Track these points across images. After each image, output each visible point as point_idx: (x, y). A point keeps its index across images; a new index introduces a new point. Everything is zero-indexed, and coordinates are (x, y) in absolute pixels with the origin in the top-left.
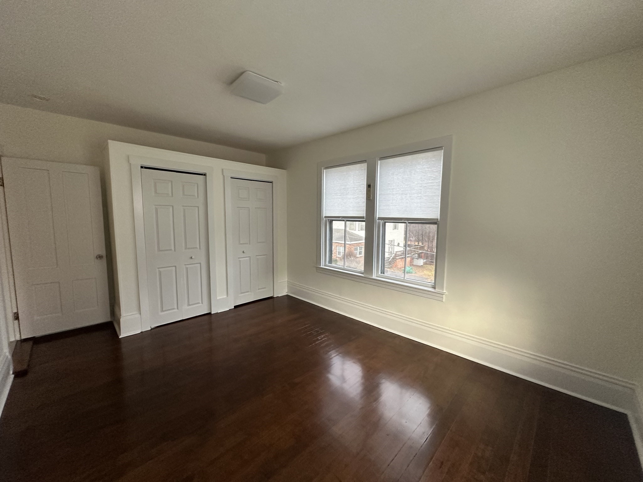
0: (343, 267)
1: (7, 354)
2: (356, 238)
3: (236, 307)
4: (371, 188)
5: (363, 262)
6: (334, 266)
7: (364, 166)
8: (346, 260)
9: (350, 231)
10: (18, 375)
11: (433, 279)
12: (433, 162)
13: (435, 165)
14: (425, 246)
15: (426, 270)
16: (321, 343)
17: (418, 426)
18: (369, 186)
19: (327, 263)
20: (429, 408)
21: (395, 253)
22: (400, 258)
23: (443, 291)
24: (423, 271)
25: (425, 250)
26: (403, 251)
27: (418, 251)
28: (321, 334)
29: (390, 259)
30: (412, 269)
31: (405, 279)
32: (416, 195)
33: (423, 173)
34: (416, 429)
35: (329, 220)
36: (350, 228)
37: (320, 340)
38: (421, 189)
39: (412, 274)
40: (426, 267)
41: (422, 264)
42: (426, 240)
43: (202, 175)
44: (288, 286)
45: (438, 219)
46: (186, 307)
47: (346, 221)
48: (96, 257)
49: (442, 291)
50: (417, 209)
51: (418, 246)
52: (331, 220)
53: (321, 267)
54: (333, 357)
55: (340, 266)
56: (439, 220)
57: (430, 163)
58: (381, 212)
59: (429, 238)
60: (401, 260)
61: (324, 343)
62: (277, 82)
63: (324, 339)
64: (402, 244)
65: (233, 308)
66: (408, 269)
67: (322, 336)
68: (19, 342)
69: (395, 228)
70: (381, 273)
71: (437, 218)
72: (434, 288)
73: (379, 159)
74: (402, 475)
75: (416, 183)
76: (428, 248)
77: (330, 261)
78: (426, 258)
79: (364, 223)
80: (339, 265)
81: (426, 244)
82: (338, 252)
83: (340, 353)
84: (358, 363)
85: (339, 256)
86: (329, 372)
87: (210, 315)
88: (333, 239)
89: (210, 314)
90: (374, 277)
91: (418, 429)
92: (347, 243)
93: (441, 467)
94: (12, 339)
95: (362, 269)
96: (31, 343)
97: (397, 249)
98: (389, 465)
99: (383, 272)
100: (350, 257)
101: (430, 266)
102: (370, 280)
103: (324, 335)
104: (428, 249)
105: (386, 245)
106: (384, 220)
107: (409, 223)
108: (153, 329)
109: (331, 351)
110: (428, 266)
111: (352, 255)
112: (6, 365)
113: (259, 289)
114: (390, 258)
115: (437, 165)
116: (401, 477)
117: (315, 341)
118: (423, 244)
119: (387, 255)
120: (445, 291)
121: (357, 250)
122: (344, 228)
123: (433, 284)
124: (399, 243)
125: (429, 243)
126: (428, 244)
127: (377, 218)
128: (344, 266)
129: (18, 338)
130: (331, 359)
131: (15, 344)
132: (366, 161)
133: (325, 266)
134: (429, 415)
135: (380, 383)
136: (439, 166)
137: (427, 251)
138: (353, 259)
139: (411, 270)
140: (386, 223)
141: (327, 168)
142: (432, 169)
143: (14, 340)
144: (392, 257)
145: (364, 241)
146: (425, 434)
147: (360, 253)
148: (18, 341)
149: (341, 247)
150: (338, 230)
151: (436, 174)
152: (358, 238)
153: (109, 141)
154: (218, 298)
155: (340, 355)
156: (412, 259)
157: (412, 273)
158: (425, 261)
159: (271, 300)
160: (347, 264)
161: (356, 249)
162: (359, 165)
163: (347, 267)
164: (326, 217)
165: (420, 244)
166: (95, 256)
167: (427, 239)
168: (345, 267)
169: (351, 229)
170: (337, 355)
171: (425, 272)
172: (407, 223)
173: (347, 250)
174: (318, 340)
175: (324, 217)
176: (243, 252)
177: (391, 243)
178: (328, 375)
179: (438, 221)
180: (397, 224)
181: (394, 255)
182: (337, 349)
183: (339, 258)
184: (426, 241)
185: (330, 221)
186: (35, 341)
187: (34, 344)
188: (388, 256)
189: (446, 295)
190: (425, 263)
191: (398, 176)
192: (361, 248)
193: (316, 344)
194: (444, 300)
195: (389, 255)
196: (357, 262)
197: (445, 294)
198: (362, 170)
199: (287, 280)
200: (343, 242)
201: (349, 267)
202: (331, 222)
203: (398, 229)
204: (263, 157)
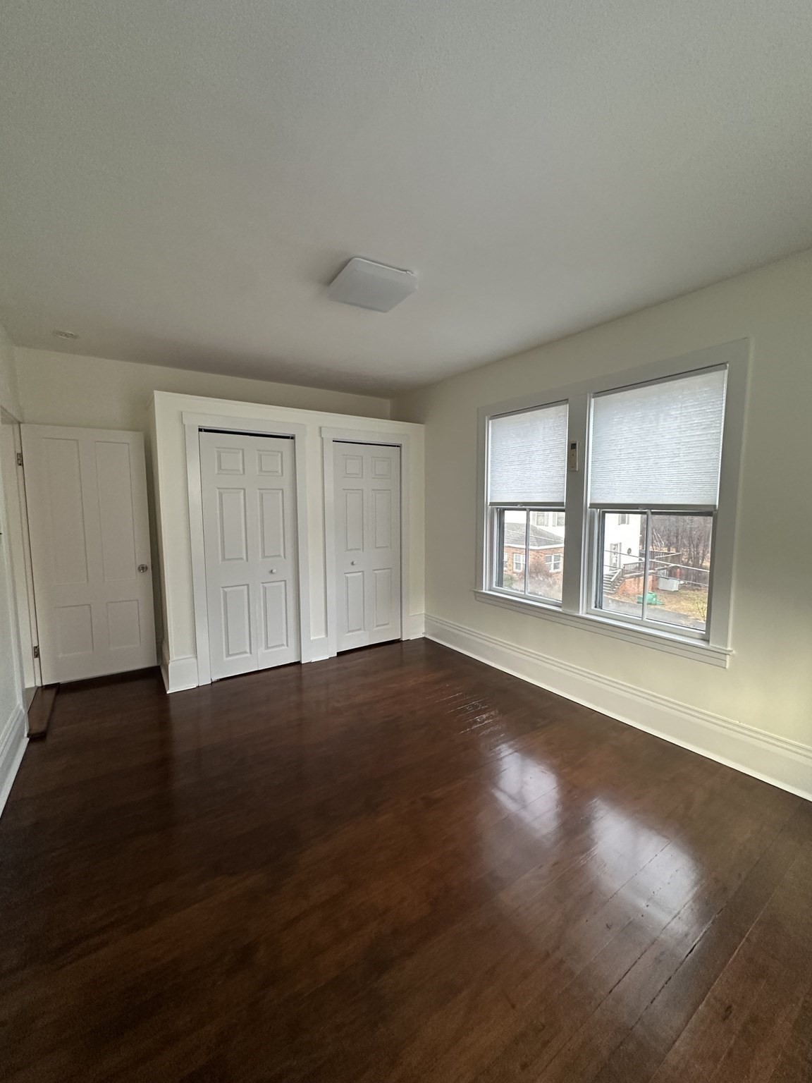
0: (523, 593)
1: (21, 707)
2: (549, 539)
3: (340, 654)
4: (576, 450)
5: (561, 583)
6: (505, 592)
7: (564, 410)
8: (528, 581)
9: (538, 527)
10: (35, 738)
11: (703, 621)
12: (705, 395)
13: (709, 401)
14: (683, 554)
15: (686, 599)
16: (481, 729)
17: (673, 919)
18: (572, 446)
19: (494, 586)
20: (696, 884)
21: (622, 568)
22: (632, 577)
23: (726, 646)
24: (679, 601)
25: (682, 561)
26: (639, 563)
27: (668, 565)
28: (484, 712)
29: (613, 578)
30: (656, 596)
31: (645, 619)
32: (667, 460)
33: (683, 418)
34: (669, 923)
35: (497, 508)
36: (537, 522)
37: (480, 723)
38: (679, 448)
39: (656, 607)
40: (687, 594)
41: (675, 588)
42: (684, 544)
43: (288, 438)
44: (425, 622)
45: (715, 506)
46: (262, 650)
47: (528, 510)
48: (139, 568)
49: (724, 648)
50: (671, 487)
51: (669, 554)
52: (502, 509)
53: (484, 591)
54: (504, 757)
55: (518, 590)
56: (717, 507)
57: (699, 397)
58: (596, 492)
59: (690, 538)
60: (635, 580)
61: (487, 728)
62: (406, 271)
63: (486, 722)
64: (636, 549)
65: (336, 655)
66: (648, 596)
67: (484, 716)
68: (40, 690)
69: (623, 521)
70: (596, 607)
71: (713, 504)
72: (706, 639)
73: (592, 395)
74: (639, 1019)
75: (667, 437)
76: (690, 558)
77: (500, 583)
78: (684, 577)
79: (563, 514)
80: (515, 589)
81: (685, 554)
82: (516, 563)
83: (516, 751)
84: (549, 773)
85: (517, 571)
86: (495, 785)
87: (299, 666)
88: (505, 541)
89: (298, 663)
90: (582, 613)
91: (673, 923)
92: (531, 547)
93: (725, 1018)
94: (30, 684)
95: (559, 597)
96: (53, 692)
97: (626, 560)
98: (611, 991)
99: (599, 605)
100: (537, 576)
101: (692, 592)
102: (572, 618)
103: (487, 715)
104: (689, 560)
105: (605, 553)
106: (603, 508)
107: (653, 513)
108: (215, 682)
109: (498, 745)
110: (688, 591)
111: (540, 572)
112: (19, 722)
113: (377, 626)
114: (613, 576)
115: (714, 400)
116: (637, 1023)
117: (471, 725)
118: (677, 551)
119: (606, 571)
120: (729, 649)
121: (551, 561)
122: (525, 522)
123: (704, 633)
124: (630, 549)
125: (690, 549)
126: (690, 551)
127: (588, 505)
128: (525, 592)
129: (39, 684)
130: (501, 759)
131: (33, 692)
132: (567, 400)
133: (490, 590)
134: (697, 898)
135: (595, 819)
136: (719, 402)
137: (687, 564)
138: (541, 579)
139: (654, 599)
140: (607, 514)
141: (494, 417)
142: (703, 408)
143: (33, 686)
144: (616, 575)
145: (563, 545)
146: (690, 937)
147: (556, 567)
148: (38, 688)
149: (521, 556)
150: (515, 526)
151: (712, 418)
152: (551, 540)
153: (155, 392)
154: (311, 639)
155: (516, 754)
156: (656, 579)
157: (656, 604)
158: (682, 582)
159: (399, 644)
160: (530, 588)
161: (549, 559)
162: (554, 408)
163: (530, 593)
164: (492, 504)
165: (673, 551)
166: (137, 567)
167: (686, 542)
168: (527, 594)
169: (539, 523)
170: (510, 754)
171: (684, 604)
172: (650, 513)
173: (530, 559)
174: (475, 722)
175: (489, 504)
176: (352, 564)
177: (615, 549)
178: (493, 791)
179: (715, 510)
180: (627, 515)
181: (619, 571)
182: (512, 743)
183: (517, 573)
184: (684, 546)
185: (500, 511)
186: (59, 689)
187: (57, 694)
188: (610, 573)
189: (733, 656)
190: (682, 587)
191: (631, 425)
192: (557, 558)
193: (472, 731)
194: (727, 667)
195: (610, 570)
196: (550, 586)
197: (730, 654)
198: (560, 417)
199: (424, 612)
200: (524, 547)
201: (535, 594)
202: (501, 514)
203: (628, 524)
204: (387, 404)
